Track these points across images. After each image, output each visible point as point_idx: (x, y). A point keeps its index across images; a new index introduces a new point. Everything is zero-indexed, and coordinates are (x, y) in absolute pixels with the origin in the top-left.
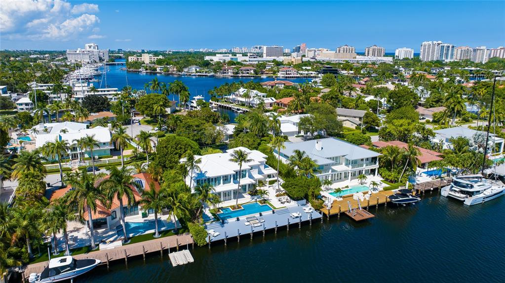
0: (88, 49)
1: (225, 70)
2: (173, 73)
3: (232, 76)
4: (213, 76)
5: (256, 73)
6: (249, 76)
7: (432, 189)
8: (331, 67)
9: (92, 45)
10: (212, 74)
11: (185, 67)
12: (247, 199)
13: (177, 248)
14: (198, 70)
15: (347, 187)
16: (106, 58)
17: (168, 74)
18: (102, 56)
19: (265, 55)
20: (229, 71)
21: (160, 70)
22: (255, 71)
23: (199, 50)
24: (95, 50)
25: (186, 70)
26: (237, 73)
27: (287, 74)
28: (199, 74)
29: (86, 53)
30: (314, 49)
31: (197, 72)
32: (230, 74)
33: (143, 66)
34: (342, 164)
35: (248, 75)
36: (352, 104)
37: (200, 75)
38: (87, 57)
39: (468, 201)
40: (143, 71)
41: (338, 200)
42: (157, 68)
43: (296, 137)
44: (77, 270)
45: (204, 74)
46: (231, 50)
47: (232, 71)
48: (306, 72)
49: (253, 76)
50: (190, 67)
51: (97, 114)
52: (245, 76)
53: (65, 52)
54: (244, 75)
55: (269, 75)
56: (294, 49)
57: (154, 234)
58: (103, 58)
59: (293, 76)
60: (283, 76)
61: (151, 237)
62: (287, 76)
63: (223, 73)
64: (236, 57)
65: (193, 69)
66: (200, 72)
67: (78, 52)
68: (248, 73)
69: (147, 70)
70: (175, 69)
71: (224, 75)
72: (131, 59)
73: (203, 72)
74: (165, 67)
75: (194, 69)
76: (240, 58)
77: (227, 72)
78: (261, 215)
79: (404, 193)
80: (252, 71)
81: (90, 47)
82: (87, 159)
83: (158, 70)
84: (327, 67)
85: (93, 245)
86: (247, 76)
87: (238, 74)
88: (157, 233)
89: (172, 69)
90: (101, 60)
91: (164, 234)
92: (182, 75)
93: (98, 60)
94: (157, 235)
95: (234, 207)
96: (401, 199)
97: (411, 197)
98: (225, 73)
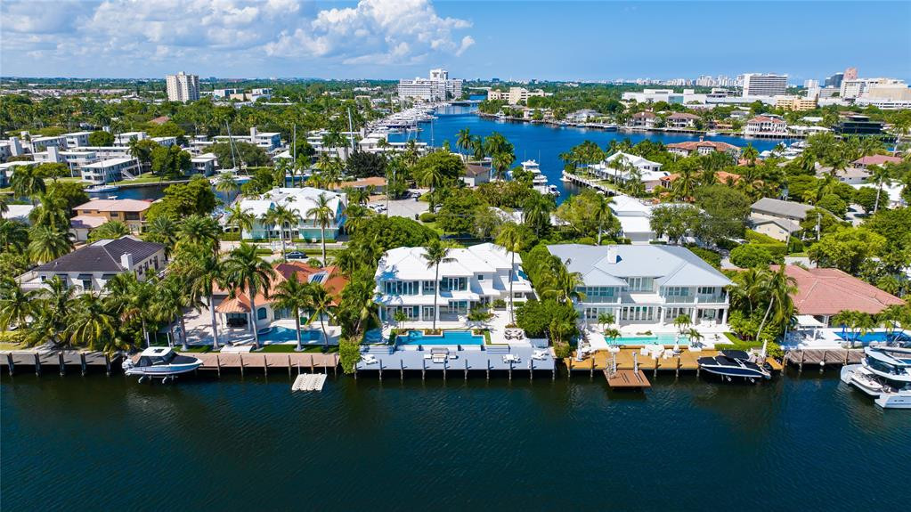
0: (432, 79)
1: (640, 119)
2: (550, 121)
3: (650, 130)
4: (614, 129)
5: (699, 127)
6: (683, 132)
7: (822, 363)
8: (866, 120)
9: (439, 71)
10: (613, 124)
11: (570, 111)
12: (461, 323)
13: (312, 369)
14: (592, 116)
15: (649, 333)
16: (458, 94)
17: (539, 123)
18: (451, 91)
19: (745, 92)
20: (647, 120)
21: (530, 116)
22: (696, 122)
23: (633, 82)
24: (440, 80)
25: (570, 116)
26: (662, 125)
27: (761, 130)
28: (591, 124)
29: (425, 84)
30: (862, 80)
31: (588, 121)
32: (648, 126)
33: (503, 109)
34: (655, 293)
35: (681, 129)
36: (811, 193)
37: (593, 127)
38: (428, 91)
39: (884, 400)
40: (501, 117)
41: (610, 349)
42: (525, 113)
43: (651, 243)
44: (170, 365)
45: (601, 125)
46: (695, 82)
47: (651, 121)
48: (805, 128)
49: (692, 132)
50: (578, 112)
51: (364, 180)
52: (675, 131)
53: (398, 82)
54: (673, 129)
55: (723, 131)
56: (826, 81)
57: (296, 346)
58: (453, 93)
59: (774, 134)
60: (752, 133)
61: (292, 348)
62: (761, 133)
63: (636, 124)
64: (681, 95)
65: (583, 115)
66: (594, 122)
67: (414, 83)
68: (683, 126)
69: (507, 114)
70: (553, 115)
71: (637, 127)
72: (493, 96)
73: (599, 121)
74: (536, 111)
75: (585, 115)
76: (688, 97)
77: (642, 122)
78: (459, 349)
79: (730, 357)
80: (691, 123)
81: (435, 75)
82: (301, 241)
83: (526, 116)
84: (855, 119)
85: (215, 344)
86: (679, 132)
87: (664, 126)
88: (299, 346)
89: (548, 114)
90: (449, 96)
91: (309, 348)
92: (561, 126)
93: (443, 98)
94: (298, 349)
95: (428, 332)
96: (720, 366)
97: (743, 367)
98: (640, 124)
